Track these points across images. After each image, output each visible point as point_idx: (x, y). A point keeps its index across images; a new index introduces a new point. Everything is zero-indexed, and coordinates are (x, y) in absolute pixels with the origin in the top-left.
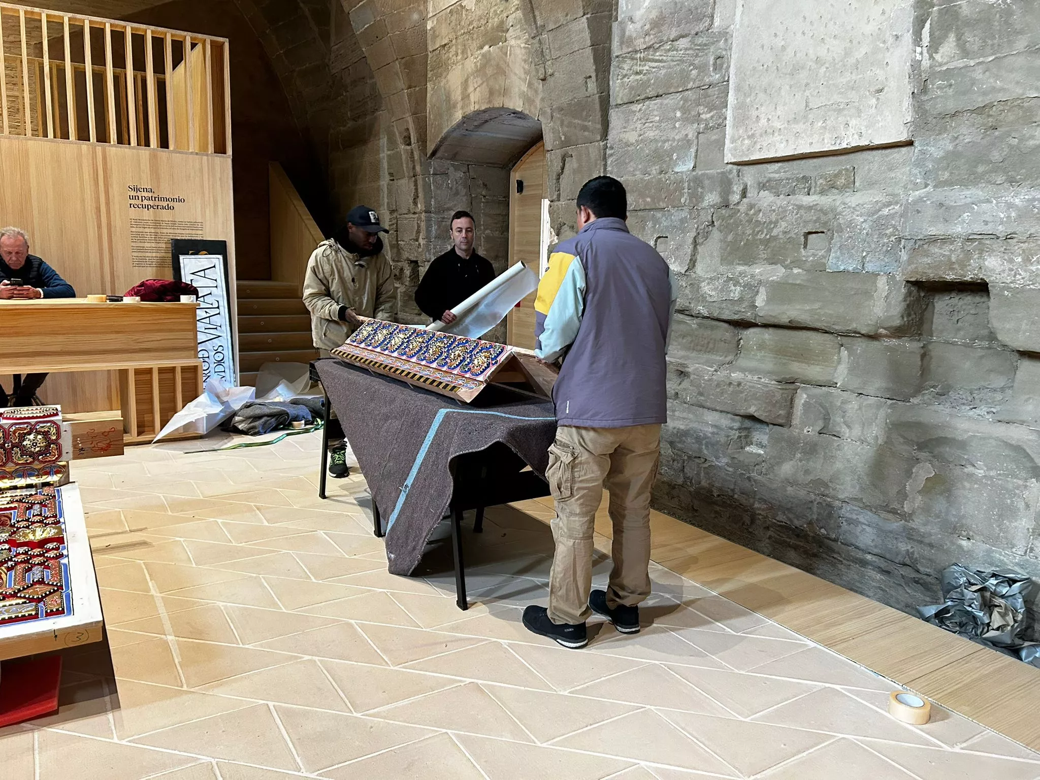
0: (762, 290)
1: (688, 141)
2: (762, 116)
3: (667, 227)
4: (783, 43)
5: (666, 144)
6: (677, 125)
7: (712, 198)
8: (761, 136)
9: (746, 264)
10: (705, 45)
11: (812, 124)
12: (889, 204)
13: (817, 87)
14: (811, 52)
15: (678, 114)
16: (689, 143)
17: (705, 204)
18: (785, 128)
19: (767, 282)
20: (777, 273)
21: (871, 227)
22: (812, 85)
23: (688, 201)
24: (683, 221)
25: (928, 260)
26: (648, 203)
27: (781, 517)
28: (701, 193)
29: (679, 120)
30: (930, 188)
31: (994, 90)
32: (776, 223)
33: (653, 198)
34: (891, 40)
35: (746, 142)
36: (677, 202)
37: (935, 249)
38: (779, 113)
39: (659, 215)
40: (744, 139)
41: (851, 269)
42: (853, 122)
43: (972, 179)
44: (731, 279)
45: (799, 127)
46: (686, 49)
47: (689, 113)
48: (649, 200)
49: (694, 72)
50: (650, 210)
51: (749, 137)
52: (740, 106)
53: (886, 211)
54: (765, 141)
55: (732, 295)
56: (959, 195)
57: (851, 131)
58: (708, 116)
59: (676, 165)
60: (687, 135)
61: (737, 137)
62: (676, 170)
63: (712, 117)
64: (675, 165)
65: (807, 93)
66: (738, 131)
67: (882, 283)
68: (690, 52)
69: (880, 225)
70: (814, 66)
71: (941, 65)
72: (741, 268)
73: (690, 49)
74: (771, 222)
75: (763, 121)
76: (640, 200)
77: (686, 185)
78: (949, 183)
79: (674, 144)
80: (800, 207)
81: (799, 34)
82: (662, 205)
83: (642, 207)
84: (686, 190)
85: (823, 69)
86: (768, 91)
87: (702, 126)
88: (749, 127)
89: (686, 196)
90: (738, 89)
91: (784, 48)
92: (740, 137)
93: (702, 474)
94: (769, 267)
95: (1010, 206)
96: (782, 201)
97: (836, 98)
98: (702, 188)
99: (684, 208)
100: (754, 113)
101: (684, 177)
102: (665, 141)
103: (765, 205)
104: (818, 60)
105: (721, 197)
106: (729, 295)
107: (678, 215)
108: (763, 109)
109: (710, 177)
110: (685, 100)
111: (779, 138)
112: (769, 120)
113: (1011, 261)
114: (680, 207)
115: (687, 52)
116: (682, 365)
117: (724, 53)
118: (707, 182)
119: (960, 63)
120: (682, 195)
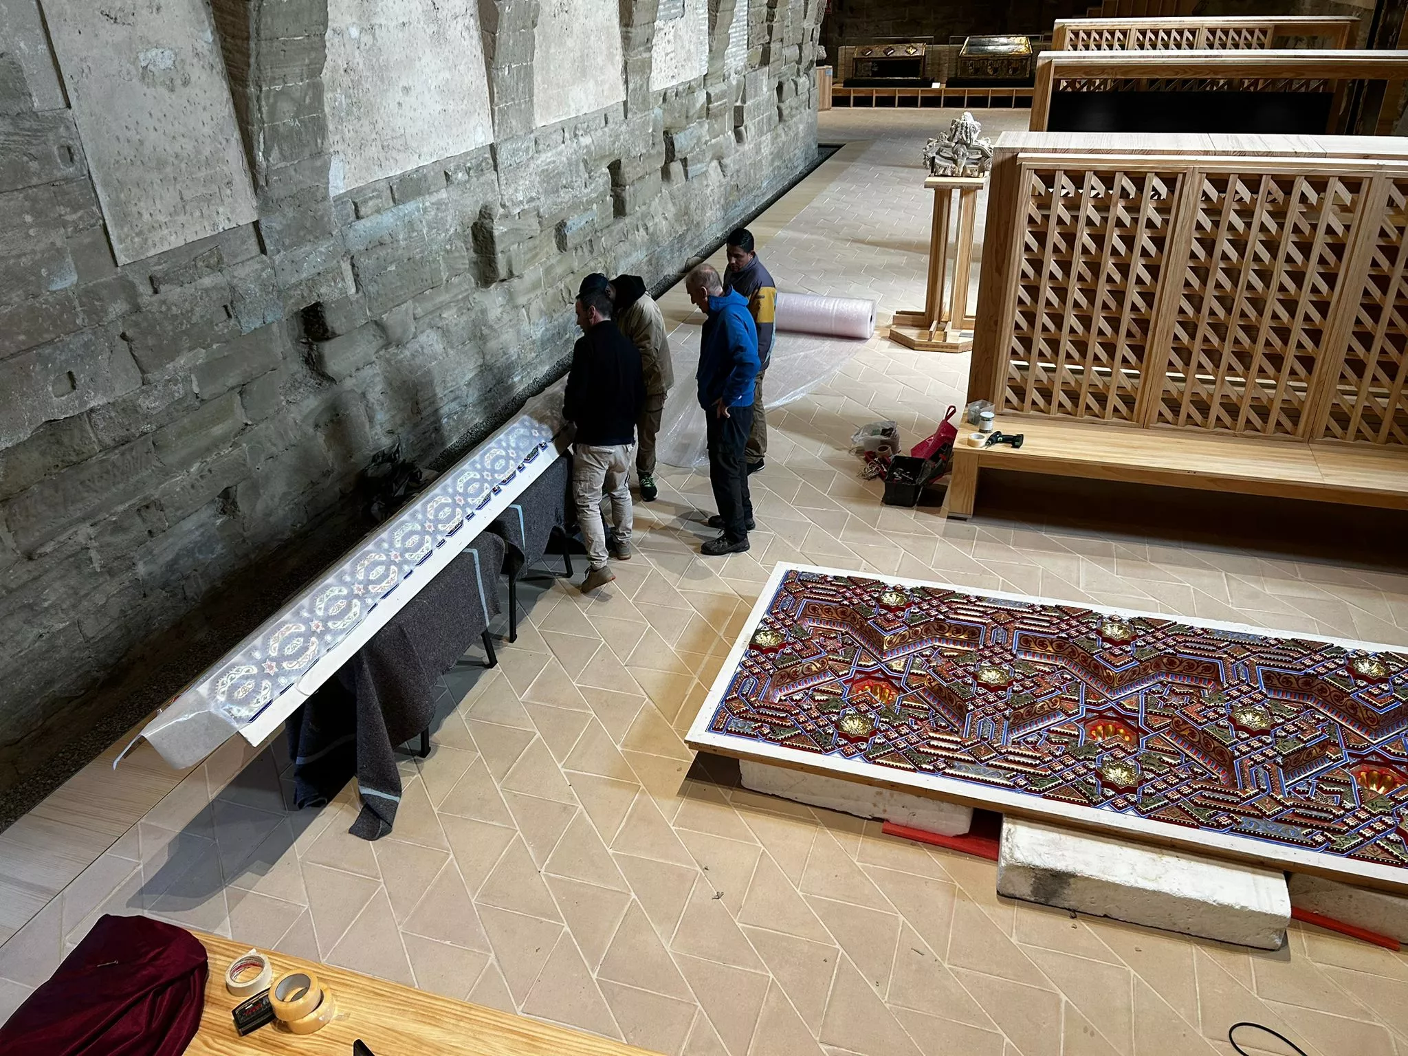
0: (193, 377)
1: (57, 250)
2: (144, 212)
3: (67, 361)
4: (138, 137)
5: (23, 259)
6: (32, 232)
7: (118, 308)
8: (150, 232)
9: (173, 360)
10: (39, 131)
11: (191, 214)
12: (263, 270)
13: (184, 182)
14: (168, 148)
15: (28, 219)
16: (60, 253)
17: (112, 316)
18: (170, 221)
19: (195, 366)
20: (201, 356)
21: (260, 290)
22: (179, 179)
23: (86, 321)
24: (86, 345)
25: (293, 301)
26: (23, 343)
27: (275, 544)
28: (101, 306)
29: (31, 226)
30: (282, 253)
31: (301, 182)
32: (192, 310)
33: (27, 333)
34: (224, 142)
35: (136, 240)
36: (71, 326)
37: (292, 293)
38: (159, 207)
39: (47, 351)
40: (133, 238)
41: (258, 326)
42: (221, 210)
43: (299, 243)
44: (169, 381)
45: (182, 218)
46: (8, 134)
47: (47, 216)
48: (22, 337)
49: (34, 165)
50: (29, 350)
51: (137, 235)
52: (115, 203)
53: (264, 275)
54: (156, 236)
55: (177, 395)
56: (300, 252)
57: (222, 218)
58: (75, 217)
59: (50, 282)
60: (53, 244)
61: (123, 236)
62: (54, 288)
63: (81, 218)
64: (49, 284)
65: (178, 187)
66: (122, 229)
67: (275, 328)
68: (16, 138)
69: (264, 286)
70: (176, 162)
71: (274, 165)
72: (170, 366)
73: (18, 134)
74: (187, 312)
75: (146, 217)
76: (7, 343)
77: (76, 303)
78: (291, 246)
79: (36, 258)
80: (207, 290)
81: (152, 130)
82: (48, 337)
83: (14, 350)
84: (79, 309)
85: (183, 166)
86: (141, 186)
87: (70, 230)
88: (134, 224)
89: (81, 315)
90: (106, 185)
91: (141, 142)
92: (127, 236)
93: (200, 581)
94: (191, 354)
95: (321, 253)
96: (189, 289)
97: (202, 191)
98: (100, 299)
99: (85, 329)
100: (134, 209)
101: (70, 294)
102: (19, 256)
103: (176, 297)
104: (177, 156)
105: (129, 303)
106: (173, 397)
107: (75, 342)
108: (142, 204)
109: (105, 286)
110: (34, 200)
111: (166, 232)
112: (151, 215)
113: (330, 286)
114: (78, 331)
115: (12, 138)
116: (145, 499)
117: (70, 142)
118: (104, 293)
119: (282, 165)
120: (76, 315)
